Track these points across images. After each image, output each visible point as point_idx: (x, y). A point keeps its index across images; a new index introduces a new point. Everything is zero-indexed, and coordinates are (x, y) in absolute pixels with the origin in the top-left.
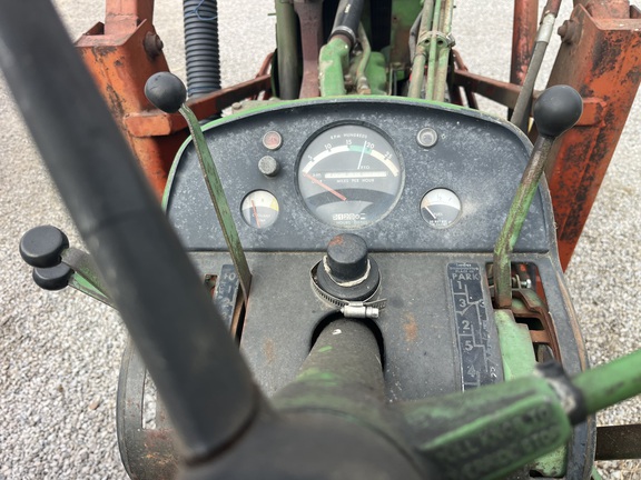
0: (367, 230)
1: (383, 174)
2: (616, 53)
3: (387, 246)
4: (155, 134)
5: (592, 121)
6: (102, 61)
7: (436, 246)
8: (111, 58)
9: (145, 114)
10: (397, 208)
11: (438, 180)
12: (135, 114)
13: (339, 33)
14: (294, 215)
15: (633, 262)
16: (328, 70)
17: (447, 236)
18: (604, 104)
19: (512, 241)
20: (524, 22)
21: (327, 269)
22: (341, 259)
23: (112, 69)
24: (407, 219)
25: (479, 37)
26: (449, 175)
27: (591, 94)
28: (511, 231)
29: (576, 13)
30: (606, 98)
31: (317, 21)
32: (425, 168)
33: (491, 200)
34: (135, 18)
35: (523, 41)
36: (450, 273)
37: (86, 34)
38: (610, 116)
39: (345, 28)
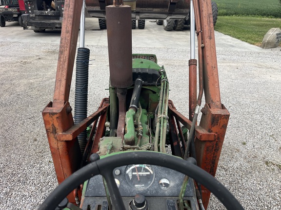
0: (145, 190)
1: (149, 173)
2: (218, 121)
3: (150, 195)
4: (67, 140)
5: (213, 140)
6: (52, 117)
7: (163, 195)
8: (56, 116)
9: (64, 133)
10: (153, 184)
11: (163, 176)
12: (61, 133)
13: (132, 107)
14: (124, 186)
15: (242, 179)
16: (129, 121)
17: (166, 192)
18: (216, 135)
19: (183, 195)
20: (192, 99)
21: (134, 204)
22: (138, 202)
23: (55, 119)
24: (155, 187)
25: (180, 89)
26: (166, 175)
27: (212, 131)
28: (182, 192)
29: (206, 105)
30: (216, 133)
31: (124, 100)
32: (160, 172)
33: (177, 182)
34: (64, 101)
35: (193, 105)
36: (168, 203)
37: (46, 107)
38: (218, 138)
39: (134, 106)
